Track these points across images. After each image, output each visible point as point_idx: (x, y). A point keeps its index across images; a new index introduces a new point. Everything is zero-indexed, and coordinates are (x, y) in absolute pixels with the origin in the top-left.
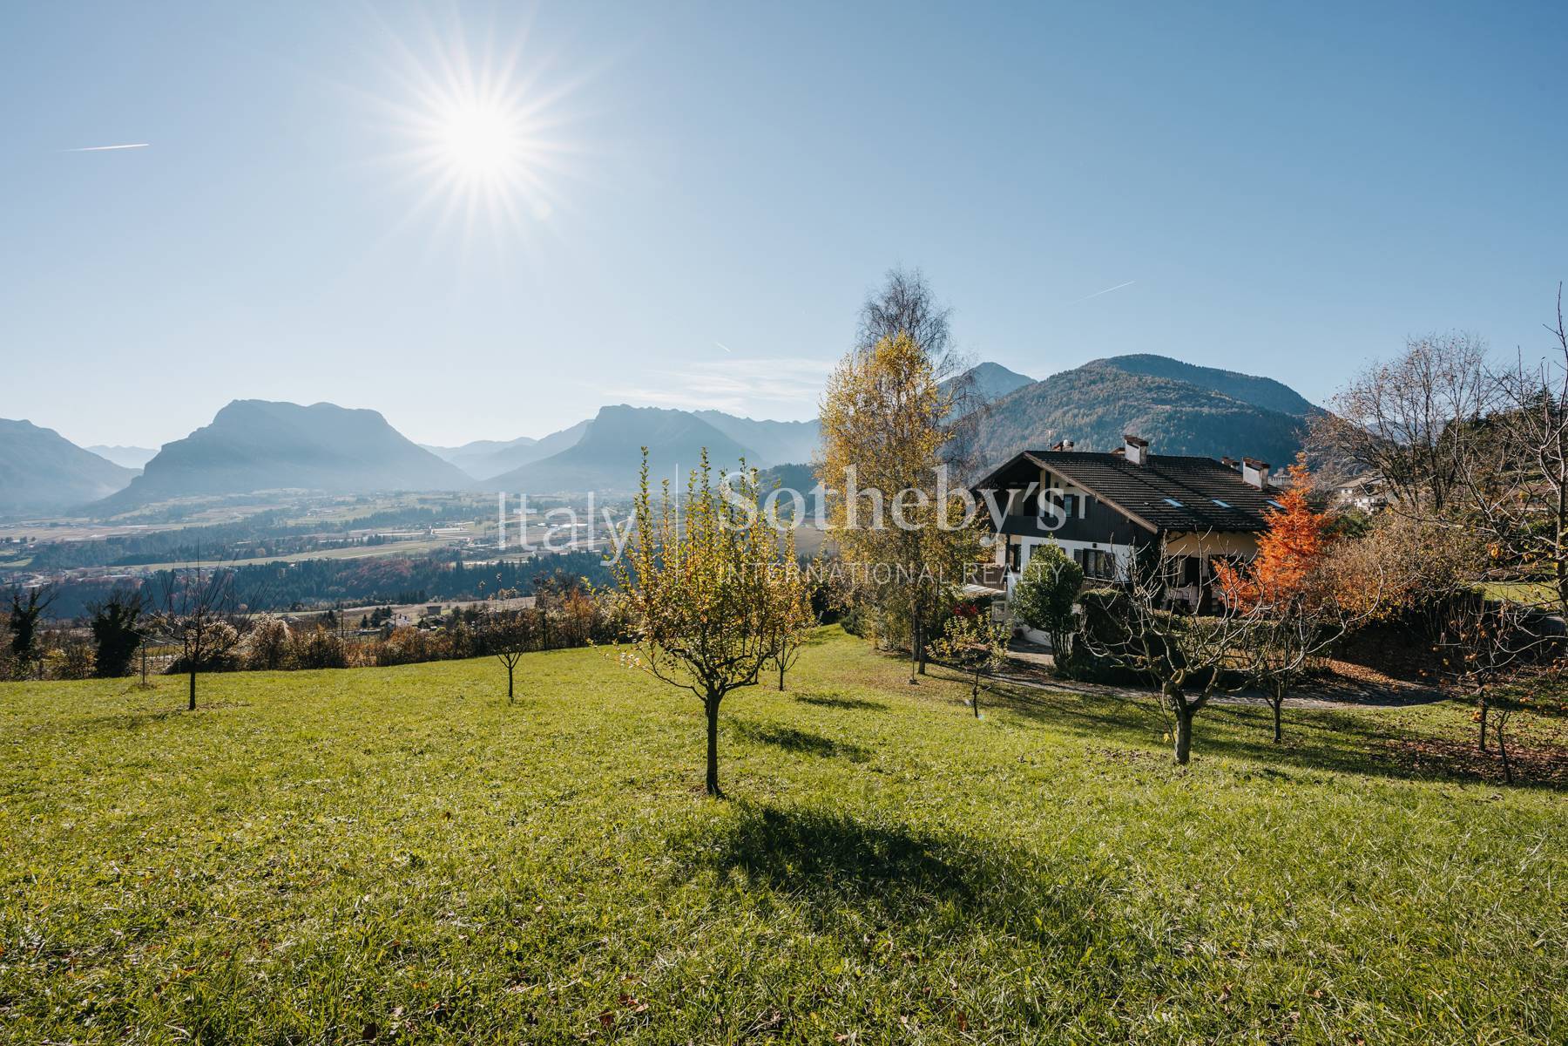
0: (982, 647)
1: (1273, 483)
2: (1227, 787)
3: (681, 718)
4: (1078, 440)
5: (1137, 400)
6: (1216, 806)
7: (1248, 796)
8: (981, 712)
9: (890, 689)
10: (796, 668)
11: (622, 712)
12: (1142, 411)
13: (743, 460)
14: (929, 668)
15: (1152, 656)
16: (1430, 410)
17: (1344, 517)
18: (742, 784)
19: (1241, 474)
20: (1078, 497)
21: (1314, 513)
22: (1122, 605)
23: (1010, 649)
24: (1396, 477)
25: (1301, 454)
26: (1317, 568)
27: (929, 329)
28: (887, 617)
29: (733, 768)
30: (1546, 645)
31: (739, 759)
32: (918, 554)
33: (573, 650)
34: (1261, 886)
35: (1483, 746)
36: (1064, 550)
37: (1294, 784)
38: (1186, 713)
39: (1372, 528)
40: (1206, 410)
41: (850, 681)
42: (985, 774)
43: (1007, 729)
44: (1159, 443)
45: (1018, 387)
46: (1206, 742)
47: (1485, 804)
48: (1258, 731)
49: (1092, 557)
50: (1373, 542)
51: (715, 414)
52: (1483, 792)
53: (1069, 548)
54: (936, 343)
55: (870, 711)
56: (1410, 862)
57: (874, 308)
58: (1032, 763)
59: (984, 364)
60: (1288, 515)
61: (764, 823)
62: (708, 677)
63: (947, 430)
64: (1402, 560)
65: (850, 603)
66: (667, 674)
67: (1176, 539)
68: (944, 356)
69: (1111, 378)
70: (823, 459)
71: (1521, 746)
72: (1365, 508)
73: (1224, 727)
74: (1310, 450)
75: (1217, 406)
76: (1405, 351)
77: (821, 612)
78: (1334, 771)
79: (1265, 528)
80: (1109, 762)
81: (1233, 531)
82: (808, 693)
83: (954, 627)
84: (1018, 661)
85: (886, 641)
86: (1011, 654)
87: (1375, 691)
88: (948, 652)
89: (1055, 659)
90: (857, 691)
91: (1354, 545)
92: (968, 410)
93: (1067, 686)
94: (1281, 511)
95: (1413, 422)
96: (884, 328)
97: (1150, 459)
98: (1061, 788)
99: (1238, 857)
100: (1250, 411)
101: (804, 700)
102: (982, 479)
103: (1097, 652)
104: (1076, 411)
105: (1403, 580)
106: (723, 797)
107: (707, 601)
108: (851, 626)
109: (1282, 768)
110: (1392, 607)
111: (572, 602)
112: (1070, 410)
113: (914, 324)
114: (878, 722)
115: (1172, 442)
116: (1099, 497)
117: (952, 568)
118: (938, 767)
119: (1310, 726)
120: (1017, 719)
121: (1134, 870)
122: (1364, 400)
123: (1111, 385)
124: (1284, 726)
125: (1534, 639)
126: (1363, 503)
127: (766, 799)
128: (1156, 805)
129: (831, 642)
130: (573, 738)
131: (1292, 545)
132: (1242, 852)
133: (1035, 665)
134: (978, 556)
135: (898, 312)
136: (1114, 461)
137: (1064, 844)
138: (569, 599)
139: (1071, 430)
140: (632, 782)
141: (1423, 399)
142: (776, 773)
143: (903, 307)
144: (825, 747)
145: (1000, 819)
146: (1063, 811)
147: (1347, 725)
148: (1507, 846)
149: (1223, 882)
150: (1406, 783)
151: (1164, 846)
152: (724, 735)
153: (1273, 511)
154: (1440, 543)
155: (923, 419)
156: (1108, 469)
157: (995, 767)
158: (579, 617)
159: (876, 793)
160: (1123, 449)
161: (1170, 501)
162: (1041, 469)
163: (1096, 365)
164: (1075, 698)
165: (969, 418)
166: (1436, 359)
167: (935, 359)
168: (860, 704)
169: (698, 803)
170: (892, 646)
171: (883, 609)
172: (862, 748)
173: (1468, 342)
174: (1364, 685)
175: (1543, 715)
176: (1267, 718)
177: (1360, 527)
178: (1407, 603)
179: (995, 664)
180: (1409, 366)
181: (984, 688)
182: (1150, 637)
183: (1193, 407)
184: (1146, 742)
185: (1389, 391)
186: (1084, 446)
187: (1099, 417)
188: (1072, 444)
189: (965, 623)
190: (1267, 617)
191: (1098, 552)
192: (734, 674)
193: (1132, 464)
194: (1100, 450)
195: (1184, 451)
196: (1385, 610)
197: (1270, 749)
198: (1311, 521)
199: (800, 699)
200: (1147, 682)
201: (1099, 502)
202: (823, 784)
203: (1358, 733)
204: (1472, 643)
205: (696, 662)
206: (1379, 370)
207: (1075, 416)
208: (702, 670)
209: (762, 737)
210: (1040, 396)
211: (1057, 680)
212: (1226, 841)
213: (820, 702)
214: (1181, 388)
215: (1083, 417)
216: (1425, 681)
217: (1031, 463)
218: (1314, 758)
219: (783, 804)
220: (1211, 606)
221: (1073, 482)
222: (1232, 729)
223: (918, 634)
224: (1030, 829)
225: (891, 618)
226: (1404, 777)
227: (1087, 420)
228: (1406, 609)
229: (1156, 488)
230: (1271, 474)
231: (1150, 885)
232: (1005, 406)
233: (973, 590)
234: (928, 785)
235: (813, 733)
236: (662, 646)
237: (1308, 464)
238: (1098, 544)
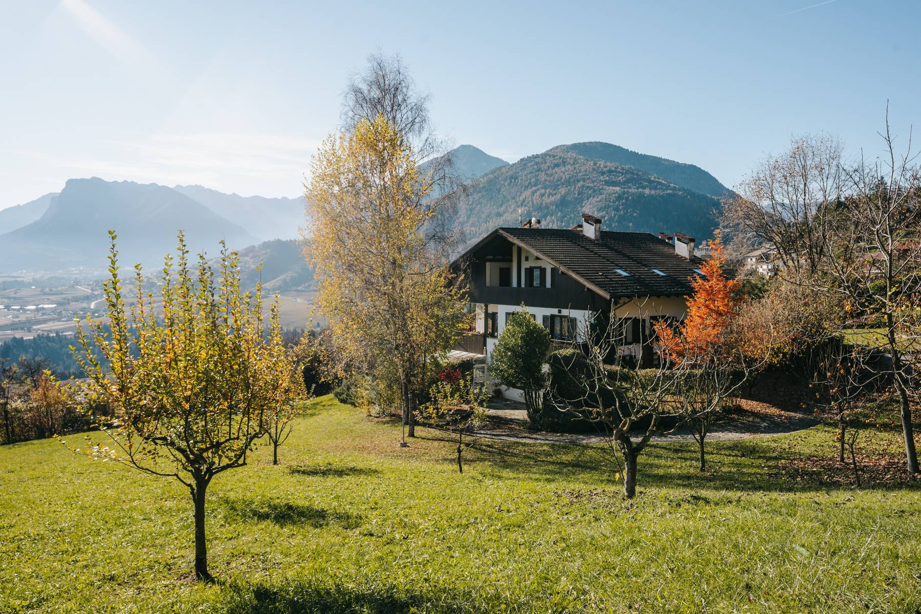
0: (466, 407)
1: (698, 254)
2: (663, 515)
3: (169, 504)
4: (545, 217)
5: (593, 182)
6: (654, 532)
7: (678, 521)
8: (465, 467)
9: (381, 452)
10: (290, 440)
11: (100, 503)
12: (596, 192)
13: (223, 243)
14: (419, 431)
15: (605, 407)
16: (807, 195)
17: (749, 282)
18: (233, 565)
19: (673, 246)
20: (545, 269)
21: (727, 279)
22: (581, 364)
23: (489, 407)
24: (784, 249)
25: (717, 231)
26: (731, 324)
27: (409, 113)
28: (378, 385)
29: (224, 549)
30: (883, 376)
31: (230, 539)
32: (405, 325)
33: (44, 441)
34: (685, 597)
35: (842, 459)
36: (534, 316)
37: (713, 506)
38: (633, 453)
39: (768, 291)
40: (647, 191)
41: (344, 449)
42: (467, 526)
43: (488, 482)
44: (611, 219)
45: (493, 168)
46: (649, 476)
47: (842, 505)
48: (688, 463)
49: (557, 321)
50: (769, 302)
51: (199, 189)
52: (840, 496)
53: (539, 314)
54: (417, 126)
55: (363, 477)
56: (790, 561)
57: (357, 91)
58: (508, 511)
59: (462, 146)
60: (709, 281)
61: (255, 602)
62: (192, 463)
63: (428, 207)
64: (789, 315)
65: (341, 374)
66: (148, 463)
67: (625, 303)
68: (424, 139)
69: (572, 162)
70: (310, 236)
71: (868, 456)
72: (765, 273)
73: (662, 462)
74: (724, 227)
75: (655, 188)
76: (790, 147)
77: (314, 386)
78: (742, 491)
79: (691, 292)
80: (572, 503)
81: (668, 296)
82: (302, 464)
83: (439, 392)
84: (498, 417)
85: (377, 408)
86: (492, 412)
87: (771, 422)
88: (434, 415)
89: (529, 415)
90: (350, 458)
91: (756, 304)
92: (447, 190)
93: (538, 437)
94: (703, 278)
95: (795, 204)
96: (367, 110)
97: (603, 235)
98: (532, 532)
99: (669, 575)
100: (680, 193)
101: (299, 472)
102: (463, 253)
103: (559, 407)
104: (543, 191)
105: (790, 331)
106: (213, 581)
107: (188, 387)
108: (344, 396)
109: (703, 493)
110: (783, 353)
111: (40, 390)
112: (538, 190)
113: (395, 108)
114: (371, 486)
115: (622, 219)
116: (562, 269)
117: (436, 337)
118: (425, 524)
119: (726, 455)
120: (497, 471)
121: (589, 599)
122: (762, 186)
123: (571, 168)
124: (707, 457)
125: (875, 374)
126: (764, 269)
127: (257, 578)
128: (608, 538)
129: (325, 413)
130: (43, 538)
131: (712, 306)
132: (672, 570)
133: (512, 421)
134: (460, 325)
135: (380, 96)
136: (573, 237)
137: (532, 583)
138: (36, 387)
139: (539, 208)
140: (112, 578)
141: (802, 186)
142: (268, 549)
143: (384, 91)
144: (316, 517)
145: (478, 568)
146: (533, 552)
147: (751, 451)
148: (853, 539)
149: (656, 599)
150: (791, 496)
151: (613, 573)
152: (215, 517)
153: (698, 278)
154: (815, 301)
155: (406, 198)
156: (569, 244)
157: (476, 518)
158: (49, 405)
159: (367, 557)
160: (581, 226)
161: (620, 271)
162: (513, 244)
163: (559, 150)
164: (545, 448)
165: (449, 197)
166: (810, 154)
167: (415, 142)
168: (354, 471)
169: (185, 592)
170: (384, 412)
171: (375, 378)
172: (355, 514)
173: (832, 141)
174: (764, 417)
175: (881, 432)
176: (695, 452)
177: (760, 290)
178: (793, 350)
179: (476, 423)
180: (792, 159)
181: (467, 445)
182: (603, 391)
183: (637, 189)
184: (602, 481)
185: (779, 180)
186: (551, 223)
187: (562, 196)
188: (539, 222)
189: (448, 388)
190: (693, 366)
191: (562, 317)
192: (220, 457)
193: (588, 239)
194: (563, 226)
195: (630, 228)
196: (778, 356)
197: (697, 478)
198: (725, 286)
199: (294, 471)
200: (601, 429)
201: (563, 273)
202: (316, 555)
203: (760, 457)
204: (835, 380)
205: (180, 449)
206: (772, 162)
207: (542, 195)
208: (187, 457)
209: (255, 513)
210: (512, 177)
211: (530, 433)
212: (660, 562)
213: (314, 473)
214: (627, 172)
215: (549, 197)
216: (805, 411)
217: (505, 239)
218: (729, 482)
219: (275, 580)
220: (650, 360)
221: (541, 256)
222: (669, 463)
223: (407, 400)
224: (504, 573)
225: (382, 386)
226: (790, 490)
227: (552, 199)
228: (792, 354)
229: (608, 260)
230: (696, 246)
231: (601, 609)
232: (481, 185)
233: (457, 355)
234: (415, 543)
235: (307, 504)
236: (141, 435)
237: (723, 238)
238: (562, 310)
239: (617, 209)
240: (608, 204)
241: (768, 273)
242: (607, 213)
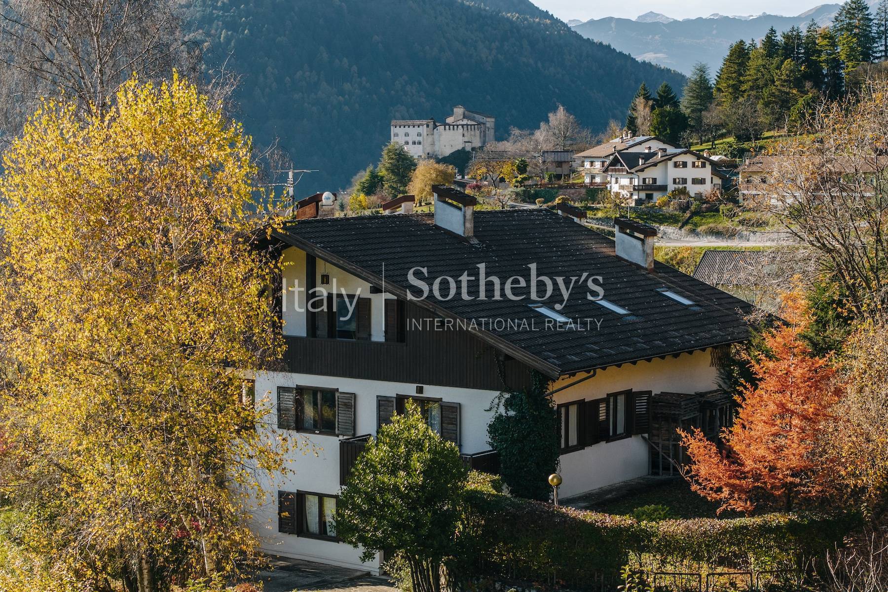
20: (369, 300)
53: (365, 394)
67: (580, 381)
191: (424, 399)
238: (426, 387)
239: (232, 26)
240: (211, 14)
241: (632, 195)
242: (208, 34)
